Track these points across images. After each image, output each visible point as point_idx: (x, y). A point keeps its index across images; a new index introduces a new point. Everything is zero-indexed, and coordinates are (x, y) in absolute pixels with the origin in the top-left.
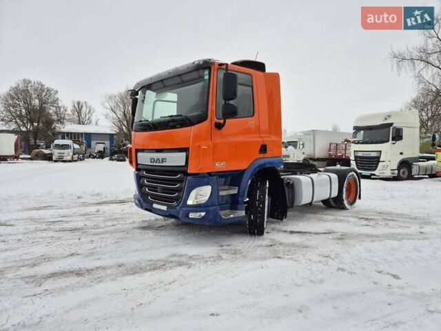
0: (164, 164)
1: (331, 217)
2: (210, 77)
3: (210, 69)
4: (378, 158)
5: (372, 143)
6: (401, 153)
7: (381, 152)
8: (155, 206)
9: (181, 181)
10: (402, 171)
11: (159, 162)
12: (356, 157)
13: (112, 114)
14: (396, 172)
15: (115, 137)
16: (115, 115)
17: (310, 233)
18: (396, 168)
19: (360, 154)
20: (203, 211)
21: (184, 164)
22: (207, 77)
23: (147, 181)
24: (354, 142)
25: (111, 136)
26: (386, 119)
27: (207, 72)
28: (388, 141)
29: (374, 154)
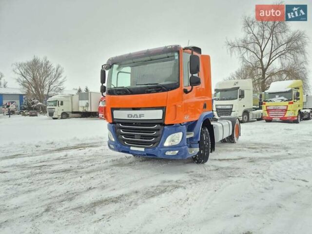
0: (142, 118)
1: (233, 149)
2: (179, 58)
3: (178, 52)
4: (232, 109)
5: (227, 100)
6: (244, 106)
7: (232, 105)
8: (132, 148)
9: (158, 130)
10: (244, 117)
11: (137, 117)
12: (217, 109)
13: (22, 79)
14: (242, 117)
15: (24, 97)
16: (25, 79)
17: (231, 160)
18: (241, 115)
19: (219, 107)
20: (177, 150)
21: (161, 118)
22: (177, 58)
23: (123, 131)
24: (215, 99)
25: (21, 96)
26: (235, 84)
27: (176, 54)
28: (237, 98)
29: (229, 107)
